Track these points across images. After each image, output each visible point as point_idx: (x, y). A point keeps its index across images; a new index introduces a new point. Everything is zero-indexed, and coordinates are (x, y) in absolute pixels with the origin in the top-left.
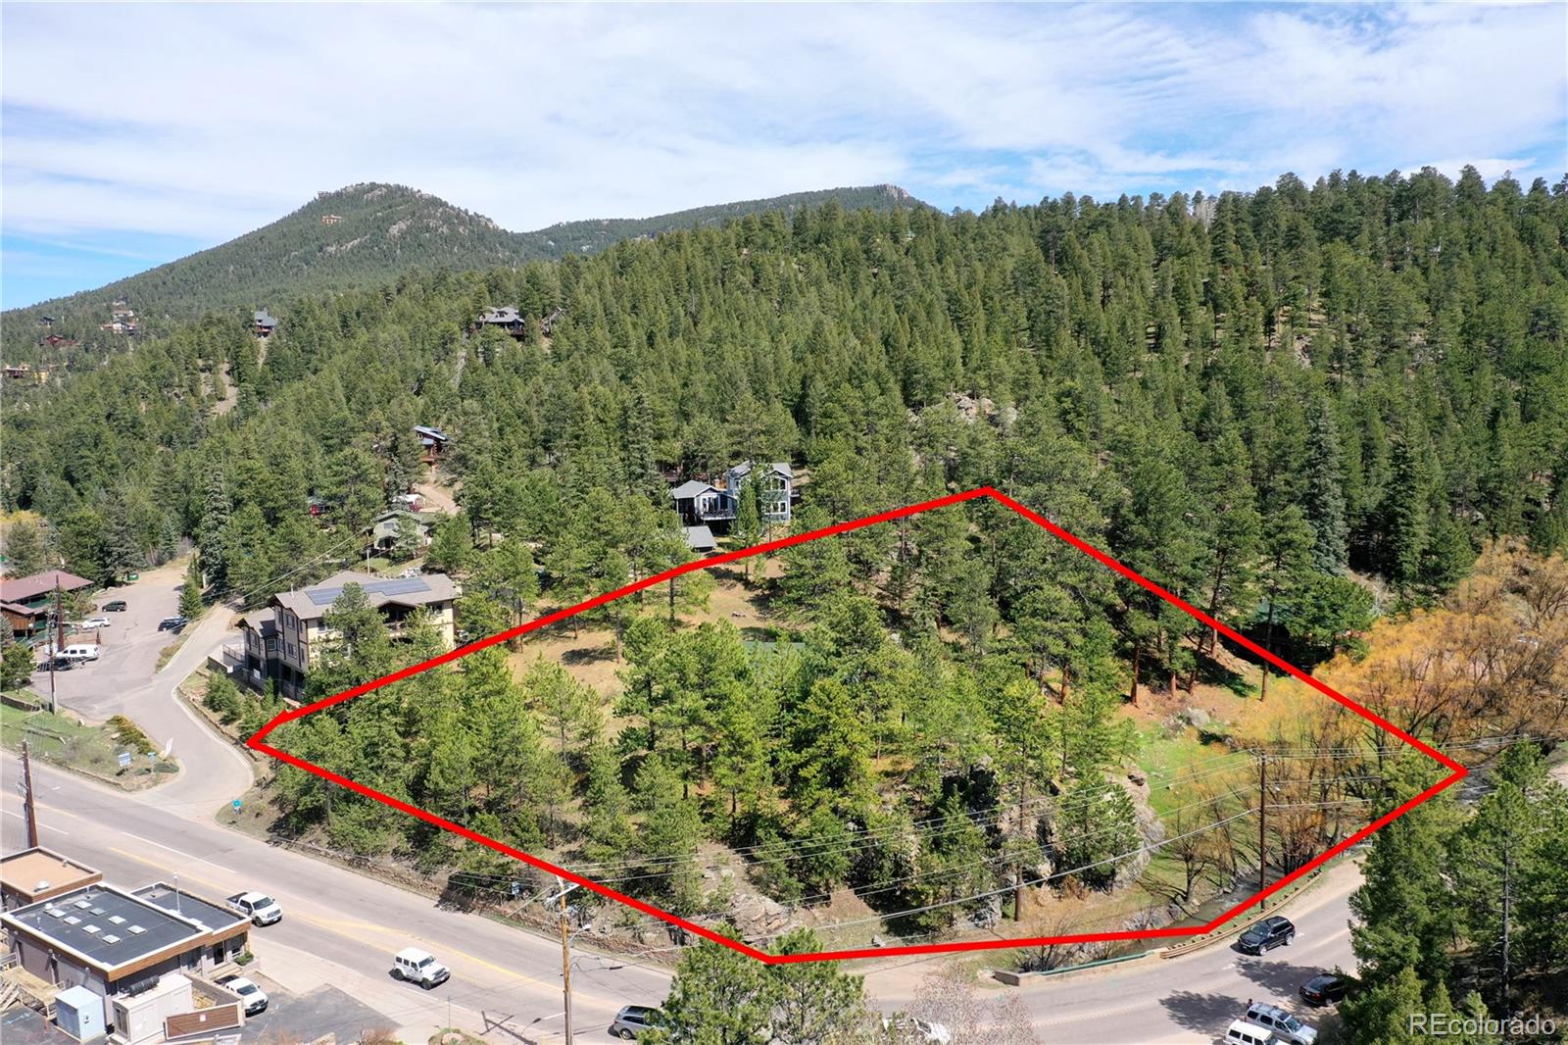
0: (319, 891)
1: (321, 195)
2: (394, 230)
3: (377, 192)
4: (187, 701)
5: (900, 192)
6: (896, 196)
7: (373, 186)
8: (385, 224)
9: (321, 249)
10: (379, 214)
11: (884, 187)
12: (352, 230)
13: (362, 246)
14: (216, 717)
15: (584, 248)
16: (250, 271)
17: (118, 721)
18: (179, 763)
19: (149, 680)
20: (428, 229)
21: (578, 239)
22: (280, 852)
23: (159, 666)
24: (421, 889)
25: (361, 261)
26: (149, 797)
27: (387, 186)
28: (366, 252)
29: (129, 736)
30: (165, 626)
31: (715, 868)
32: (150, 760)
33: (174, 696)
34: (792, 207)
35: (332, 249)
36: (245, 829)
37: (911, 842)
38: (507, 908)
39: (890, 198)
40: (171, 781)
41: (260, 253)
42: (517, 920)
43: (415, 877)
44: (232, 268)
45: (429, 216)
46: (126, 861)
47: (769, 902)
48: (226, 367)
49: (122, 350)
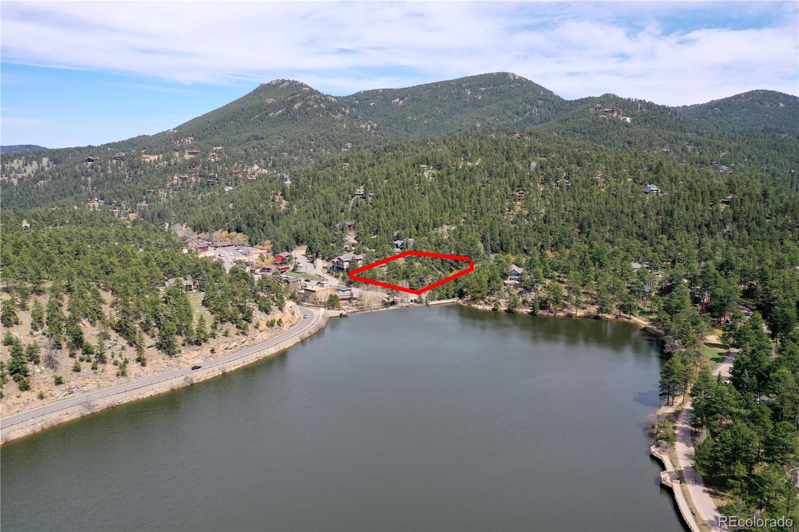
1: (261, 85)
2: (296, 106)
3: (285, 84)
5: (514, 75)
6: (512, 78)
7: (283, 81)
8: (292, 104)
9: (267, 115)
10: (289, 98)
11: (507, 74)
12: (279, 106)
13: (283, 114)
14: (330, 274)
15: (371, 104)
16: (239, 124)
17: (316, 274)
20: (309, 106)
21: (369, 99)
25: (283, 121)
27: (289, 81)
28: (285, 116)
29: (320, 276)
34: (464, 85)
35: (271, 115)
39: (509, 79)
41: (243, 116)
44: (232, 123)
45: (310, 100)
49: (216, 169)
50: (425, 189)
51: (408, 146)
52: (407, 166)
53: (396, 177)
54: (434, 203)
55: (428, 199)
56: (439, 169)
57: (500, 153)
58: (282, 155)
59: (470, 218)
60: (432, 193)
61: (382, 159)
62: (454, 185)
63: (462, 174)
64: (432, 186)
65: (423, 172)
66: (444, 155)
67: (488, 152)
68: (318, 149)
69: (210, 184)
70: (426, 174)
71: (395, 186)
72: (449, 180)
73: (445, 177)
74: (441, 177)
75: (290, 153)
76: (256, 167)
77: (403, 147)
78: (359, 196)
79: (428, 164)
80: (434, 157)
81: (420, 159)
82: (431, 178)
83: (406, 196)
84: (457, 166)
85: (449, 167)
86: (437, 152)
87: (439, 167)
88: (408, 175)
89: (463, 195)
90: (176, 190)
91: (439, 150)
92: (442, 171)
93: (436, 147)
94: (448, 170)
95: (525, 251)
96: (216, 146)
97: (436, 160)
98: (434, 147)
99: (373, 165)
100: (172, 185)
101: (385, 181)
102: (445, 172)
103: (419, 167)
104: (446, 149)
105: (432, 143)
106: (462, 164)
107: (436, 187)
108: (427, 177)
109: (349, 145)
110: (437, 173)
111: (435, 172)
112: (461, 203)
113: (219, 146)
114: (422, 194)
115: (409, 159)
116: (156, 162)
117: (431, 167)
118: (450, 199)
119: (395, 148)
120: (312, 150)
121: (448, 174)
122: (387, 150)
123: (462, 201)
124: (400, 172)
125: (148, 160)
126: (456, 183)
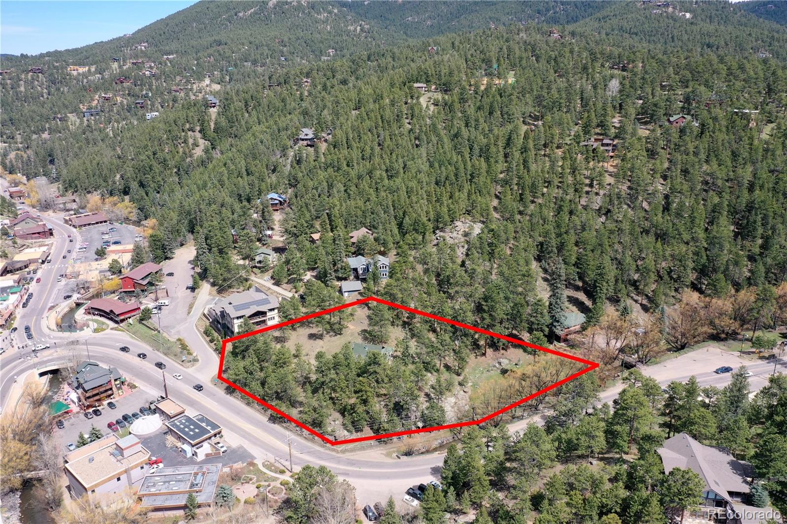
0: (238, 413)
2: (272, 4)
4: (199, 330)
9: (236, 15)
13: (256, 13)
14: (208, 339)
15: (366, 3)
17: (179, 340)
18: (199, 358)
19: (186, 319)
22: (228, 396)
23: (189, 313)
24: (264, 415)
25: (255, 22)
26: (191, 370)
28: (257, 16)
29: (184, 347)
30: (188, 288)
31: (334, 421)
32: (191, 358)
33: (195, 328)
35: (241, 15)
36: (218, 387)
37: (384, 417)
38: (284, 425)
40: (198, 365)
41: (208, 17)
42: (286, 428)
43: (263, 411)
44: (195, 25)
46: (189, 397)
47: (346, 431)
48: (198, 128)
49: (150, 85)
50: (421, 130)
51: (401, 53)
52: (392, 85)
53: (372, 106)
54: (436, 165)
55: (425, 155)
56: (446, 91)
57: (543, 61)
58: (244, 66)
59: (510, 200)
60: (434, 139)
61: (361, 72)
62: (473, 123)
63: (487, 101)
64: (434, 125)
65: (418, 98)
66: (453, 67)
67: (524, 62)
68: (290, 57)
69: (139, 106)
70: (423, 101)
71: (368, 123)
72: (464, 112)
73: (457, 106)
74: (448, 107)
75: (254, 63)
76: (207, 81)
77: (394, 53)
78: (305, 143)
79: (427, 81)
80: (438, 69)
81: (415, 73)
82: (432, 108)
83: (386, 144)
84: (477, 87)
85: (463, 89)
86: (443, 61)
87: (446, 88)
88: (393, 103)
89: (493, 149)
90: (92, 115)
91: (446, 58)
92: (452, 95)
93: (441, 53)
94: (462, 94)
95: (634, 284)
96: (169, 54)
97: (440, 75)
98: (437, 53)
99: (344, 82)
100: (90, 108)
101: (353, 112)
102: (456, 98)
103: (410, 88)
104: (457, 56)
105: (435, 48)
106: (485, 82)
107: (440, 126)
108: (424, 106)
109: (331, 51)
110: (443, 98)
111: (439, 96)
112: (489, 166)
113: (172, 54)
114: (416, 139)
115: (399, 74)
116: (84, 75)
117: (433, 87)
118: (467, 156)
119: (383, 55)
120: (283, 59)
121: (463, 100)
122: (372, 58)
123: (492, 160)
124: (378, 98)
125: (75, 73)
126: (477, 120)
